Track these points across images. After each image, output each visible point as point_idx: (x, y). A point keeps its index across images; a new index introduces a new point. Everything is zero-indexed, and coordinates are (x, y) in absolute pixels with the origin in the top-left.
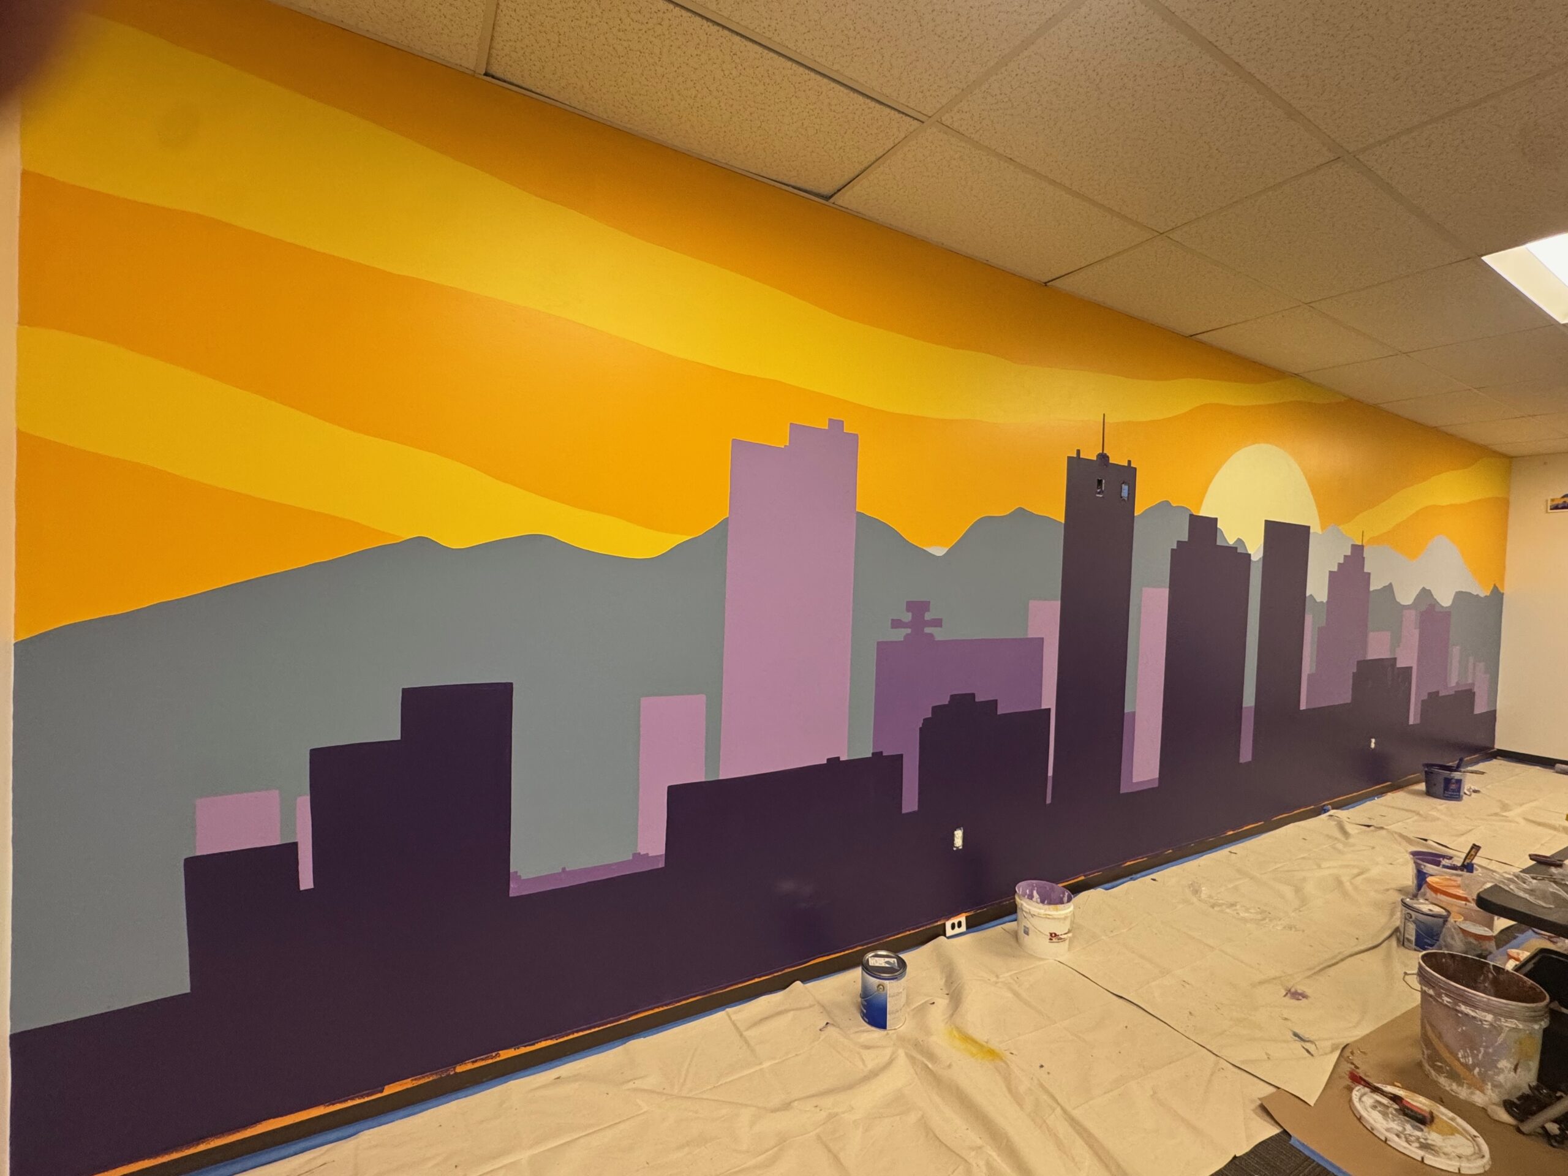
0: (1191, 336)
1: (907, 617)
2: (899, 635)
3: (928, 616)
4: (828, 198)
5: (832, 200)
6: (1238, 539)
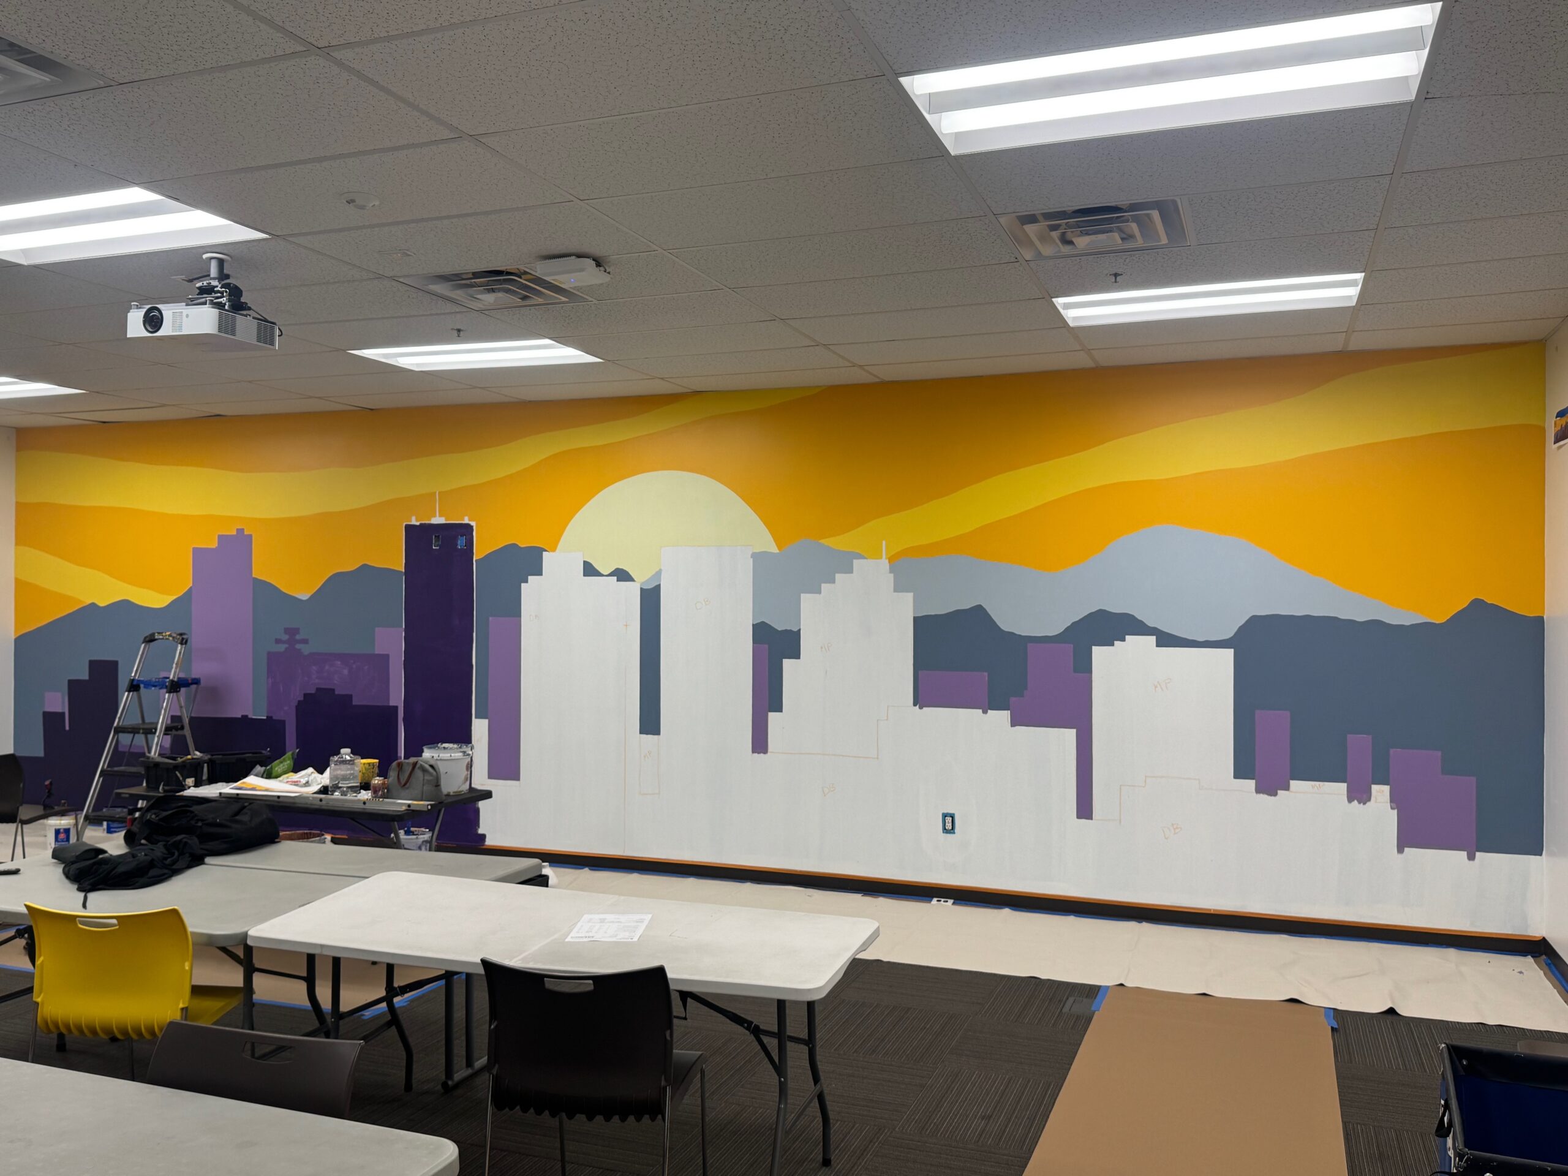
1: (285, 637)
2: (282, 648)
3: (298, 637)
6: (617, 570)
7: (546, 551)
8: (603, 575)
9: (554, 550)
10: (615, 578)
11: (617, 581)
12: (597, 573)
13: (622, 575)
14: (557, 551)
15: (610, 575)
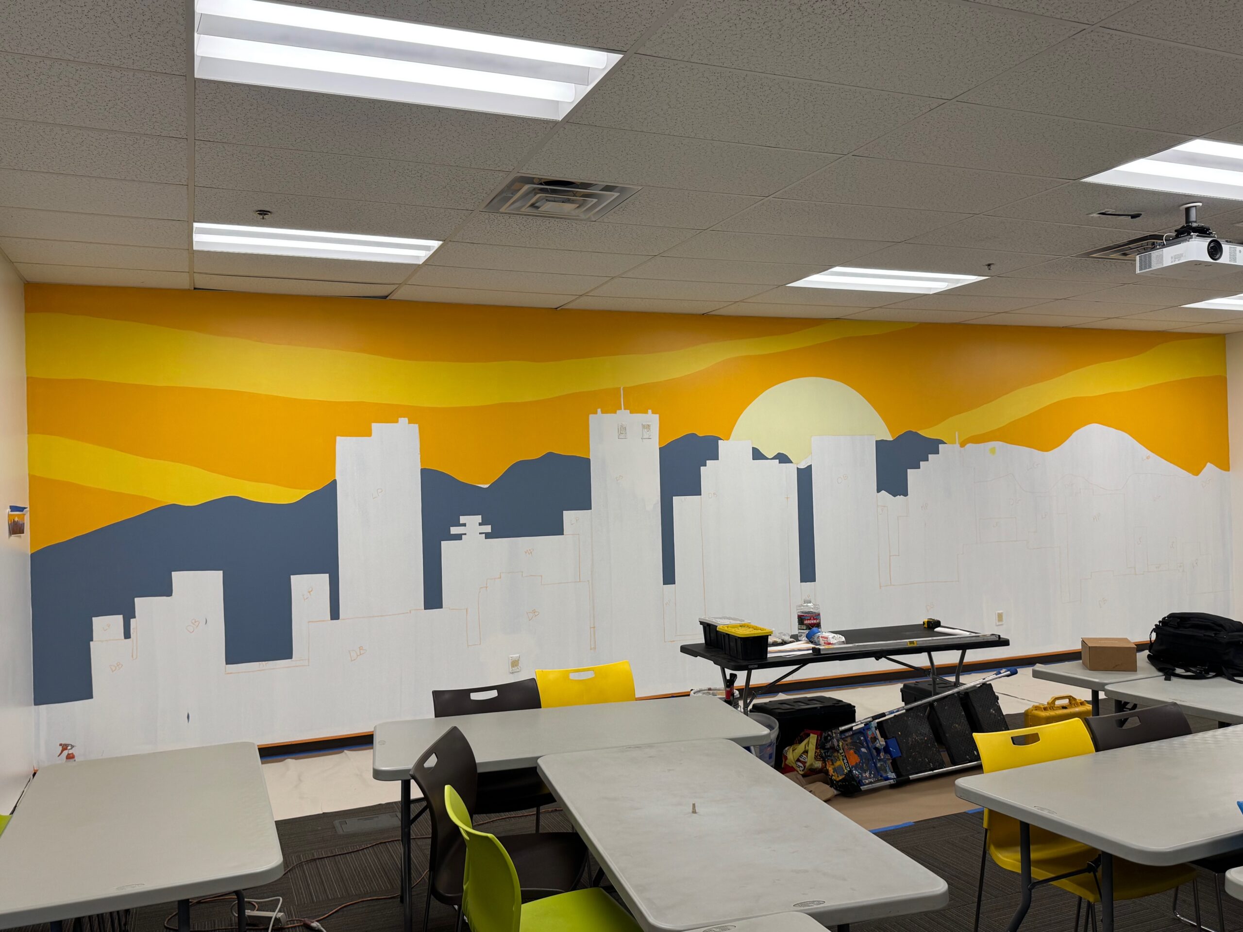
0: (703, 314)
4: (385, 297)
5: (388, 298)
6: (779, 454)
7: (721, 439)
8: (767, 459)
9: (728, 438)
10: (778, 460)
11: (779, 463)
12: (763, 457)
13: (783, 458)
14: (731, 439)
15: (774, 458)
